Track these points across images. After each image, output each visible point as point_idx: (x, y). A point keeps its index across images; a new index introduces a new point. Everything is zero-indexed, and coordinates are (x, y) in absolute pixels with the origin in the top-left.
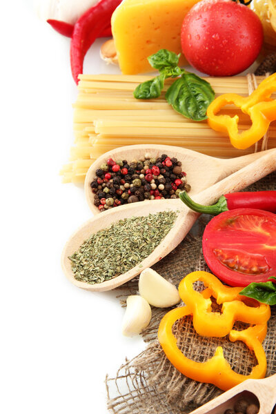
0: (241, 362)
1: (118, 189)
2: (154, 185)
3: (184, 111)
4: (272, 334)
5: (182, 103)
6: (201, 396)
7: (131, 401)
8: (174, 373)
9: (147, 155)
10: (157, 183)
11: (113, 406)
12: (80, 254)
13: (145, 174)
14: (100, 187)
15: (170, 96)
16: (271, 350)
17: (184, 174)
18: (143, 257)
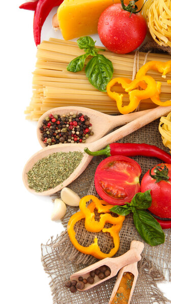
0: (107, 243)
1: (54, 133)
2: (73, 132)
3: (95, 84)
4: (125, 227)
5: (94, 76)
6: (85, 261)
7: (53, 257)
8: (73, 249)
9: (71, 113)
10: (76, 131)
11: (44, 259)
12: (32, 172)
13: (69, 125)
14: (45, 130)
15: (88, 71)
16: (123, 236)
17: (90, 125)
18: (64, 180)
